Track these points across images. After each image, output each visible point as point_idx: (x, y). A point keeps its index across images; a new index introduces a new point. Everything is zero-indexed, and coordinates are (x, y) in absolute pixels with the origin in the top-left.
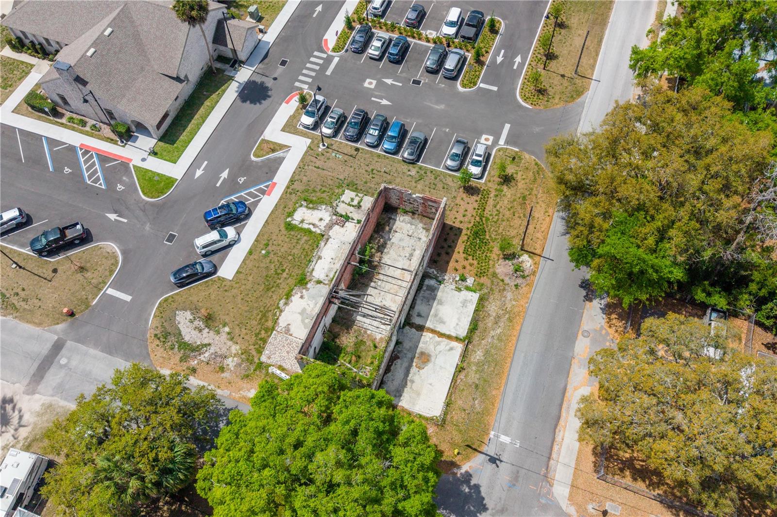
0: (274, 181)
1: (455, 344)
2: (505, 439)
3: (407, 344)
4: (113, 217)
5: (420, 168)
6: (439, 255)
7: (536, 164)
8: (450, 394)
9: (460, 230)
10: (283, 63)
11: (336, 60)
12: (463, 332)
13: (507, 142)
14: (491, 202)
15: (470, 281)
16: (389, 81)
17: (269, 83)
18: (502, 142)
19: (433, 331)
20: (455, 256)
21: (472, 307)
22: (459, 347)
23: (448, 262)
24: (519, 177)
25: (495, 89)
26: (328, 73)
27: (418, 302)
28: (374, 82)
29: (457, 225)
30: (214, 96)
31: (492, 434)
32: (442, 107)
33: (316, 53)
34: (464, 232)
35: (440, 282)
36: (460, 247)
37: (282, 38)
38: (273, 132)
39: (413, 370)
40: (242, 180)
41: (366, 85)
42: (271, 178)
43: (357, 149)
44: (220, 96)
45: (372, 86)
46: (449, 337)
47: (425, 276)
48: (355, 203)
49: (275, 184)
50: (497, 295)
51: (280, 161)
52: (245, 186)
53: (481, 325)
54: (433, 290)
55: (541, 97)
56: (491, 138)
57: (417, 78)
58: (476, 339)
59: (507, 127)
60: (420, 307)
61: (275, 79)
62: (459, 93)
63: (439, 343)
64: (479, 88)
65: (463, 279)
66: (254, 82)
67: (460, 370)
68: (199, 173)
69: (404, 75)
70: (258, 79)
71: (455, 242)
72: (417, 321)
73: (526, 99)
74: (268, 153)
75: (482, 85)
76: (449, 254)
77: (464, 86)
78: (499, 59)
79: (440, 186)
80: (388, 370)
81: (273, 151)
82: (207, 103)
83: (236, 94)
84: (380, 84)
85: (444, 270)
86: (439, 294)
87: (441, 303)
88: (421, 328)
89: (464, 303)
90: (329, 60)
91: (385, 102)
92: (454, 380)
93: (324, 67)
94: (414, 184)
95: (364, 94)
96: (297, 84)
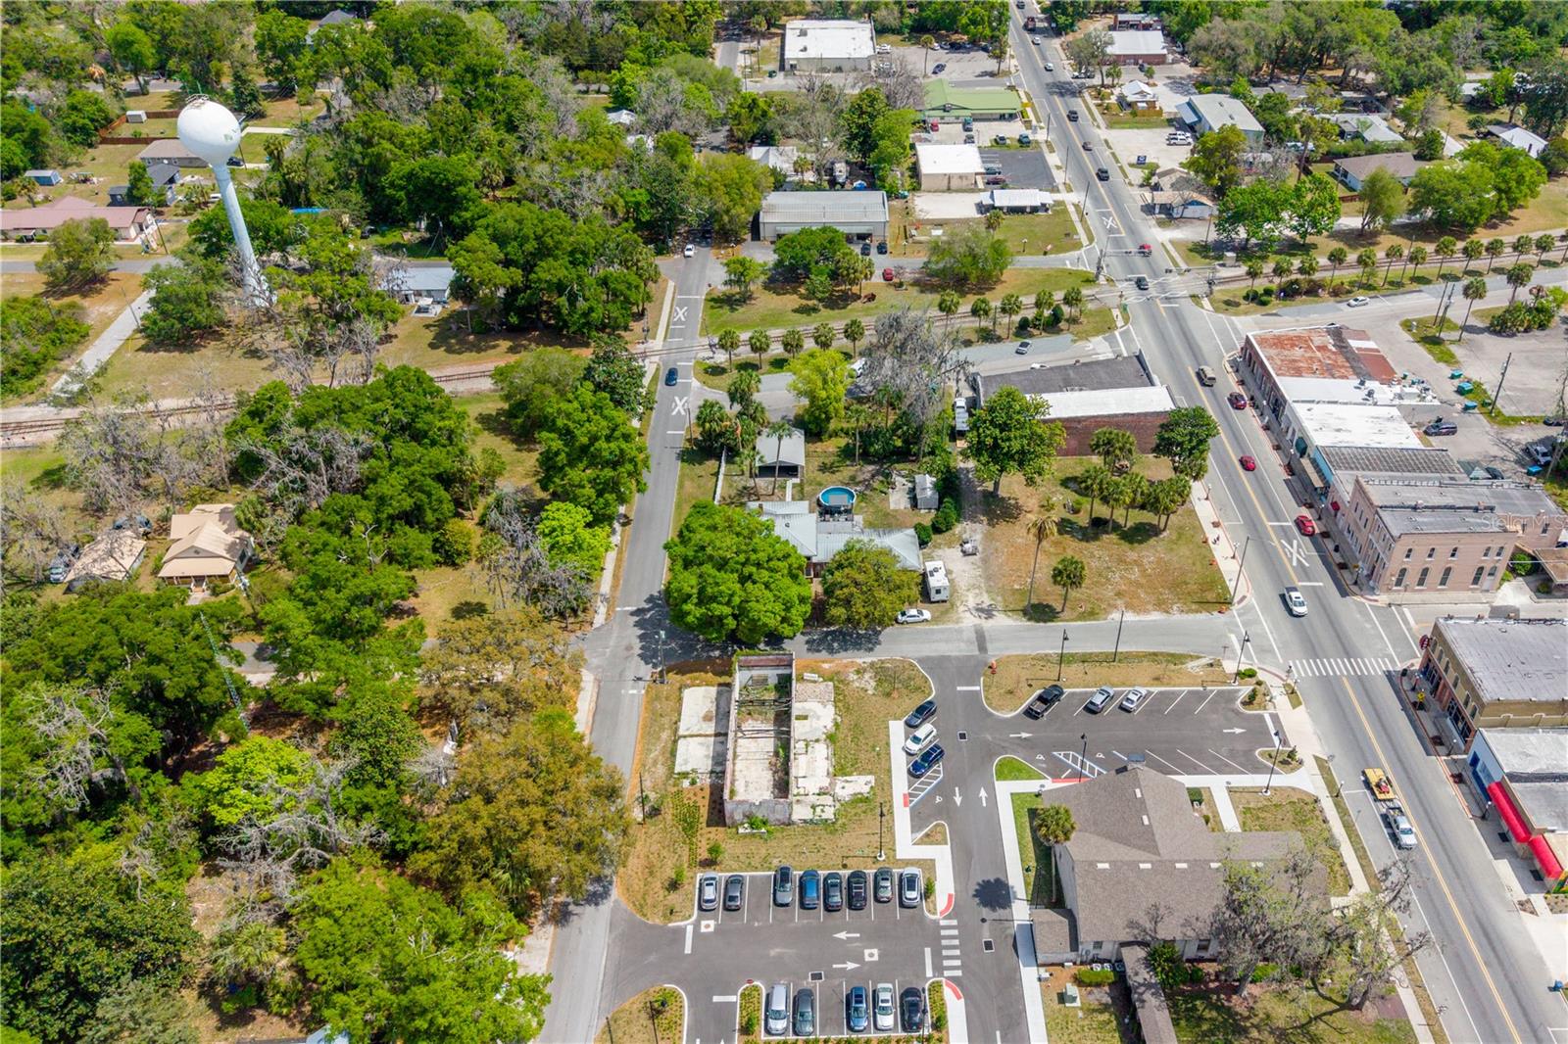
0: (908, 809)
1: (686, 733)
3: (720, 722)
5: (770, 869)
7: (645, 915)
8: (680, 705)
9: (708, 825)
10: (988, 945)
11: (929, 973)
12: (681, 742)
13: (683, 930)
14: (685, 858)
15: (686, 783)
16: (850, 966)
17: (986, 912)
18: (690, 929)
19: (706, 736)
20: (706, 802)
21: (679, 761)
22: (681, 732)
23: (711, 794)
24: (662, 893)
25: (716, 999)
26: (928, 951)
28: (867, 959)
29: (713, 829)
32: (773, 953)
33: (959, 973)
34: (704, 824)
35: (712, 772)
36: (704, 812)
37: (1013, 981)
38: (942, 856)
39: (714, 709)
40: (938, 799)
41: (875, 951)
42: (912, 810)
43: (845, 866)
45: (867, 952)
46: (692, 736)
47: (723, 774)
48: (818, 809)
49: (906, 805)
50: (659, 781)
51: (915, 829)
52: (931, 795)
53: (666, 754)
54: (716, 765)
56: (703, 930)
57: (818, 982)
58: (670, 745)
59: (688, 950)
60: (718, 748)
61: (983, 920)
62: (759, 977)
63: (699, 729)
64: (736, 991)
65: (693, 783)
66: (1004, 908)
67: (677, 721)
68: (983, 794)
69: (837, 982)
70: (1001, 913)
71: (710, 813)
72: (718, 739)
73: (673, 994)
74: (931, 831)
75: (733, 999)
76: (712, 801)
77: (755, 986)
79: (742, 858)
81: (927, 835)
83: (1011, 883)
84: (859, 959)
85: (712, 786)
86: (710, 762)
87: (707, 756)
88: (714, 735)
89: (686, 762)
90: (938, 969)
91: (843, 935)
92: (680, 714)
93: (938, 957)
94: (771, 851)
95: (872, 937)
96: (955, 922)
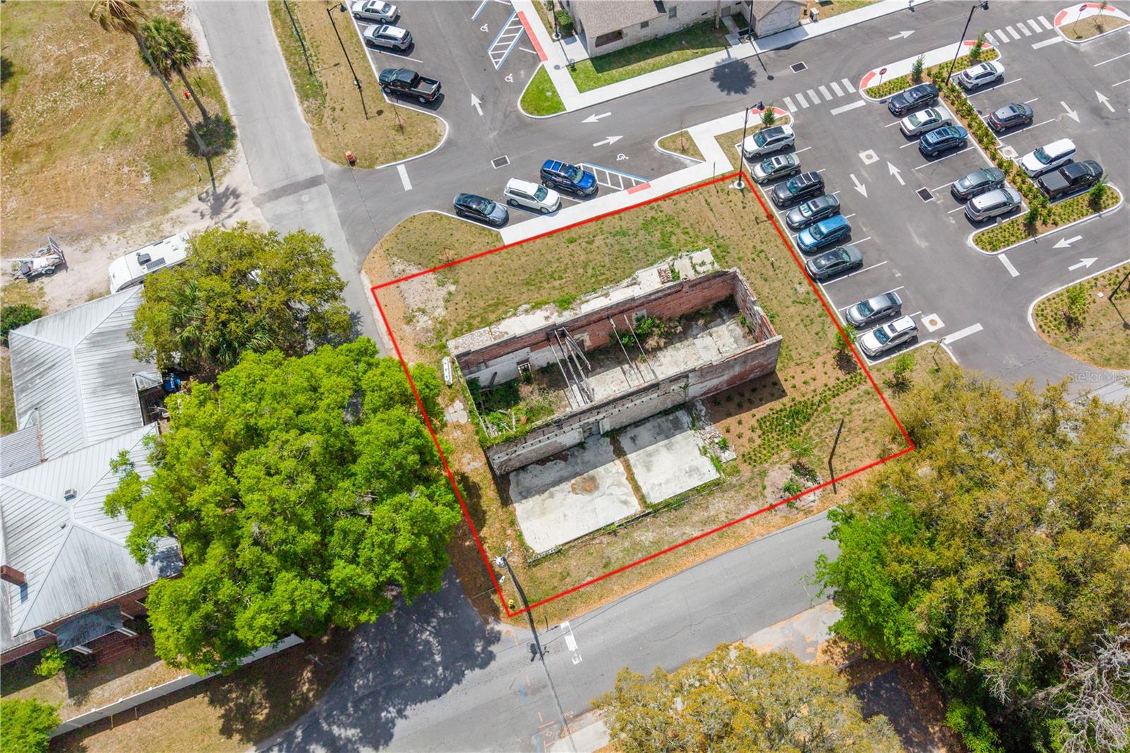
0: (651, 183)
1: (634, 501)
2: (571, 642)
3: (588, 455)
4: (475, 101)
5: (816, 291)
6: (729, 399)
8: (571, 544)
9: (783, 394)
10: (799, 67)
11: (861, 103)
12: (656, 497)
13: (954, 345)
14: (853, 394)
15: (727, 456)
16: (893, 170)
17: (760, 78)
18: (949, 339)
19: (628, 467)
20: (745, 416)
21: (696, 482)
22: (635, 508)
23: (729, 415)
25: (1014, 273)
26: (834, 112)
27: (648, 425)
28: (876, 158)
29: (786, 386)
30: (689, 52)
31: (564, 624)
32: (923, 244)
33: (846, 82)
34: (785, 400)
35: (693, 426)
36: (762, 411)
37: (826, 40)
38: (704, 134)
39: (566, 486)
40: (622, 157)
41: (863, 155)
42: (651, 177)
43: (771, 217)
44: (695, 56)
45: (867, 162)
46: (637, 489)
47: (687, 406)
49: (649, 186)
50: (740, 496)
51: (678, 167)
52: (619, 166)
53: (686, 509)
54: (678, 427)
55: (1063, 328)
56: (940, 324)
57: (930, 191)
58: (664, 518)
59: (978, 327)
60: (644, 432)
61: (771, 78)
62: (964, 245)
63: (619, 485)
64: (995, 258)
65: (724, 446)
66: (746, 66)
67: (610, 531)
68: (592, 119)
69: (920, 176)
70: (753, 66)
71: (762, 401)
72: (625, 442)
73: (1040, 313)
74: (675, 150)
75: (1003, 258)
76: (741, 408)
77: (978, 241)
78: (1063, 244)
79: (816, 328)
80: (542, 461)
81: (684, 151)
82: (675, 54)
83: (714, 65)
84: (881, 165)
85: (714, 420)
86: (678, 438)
87: (669, 447)
88: (620, 453)
89: (692, 471)
90: (850, 98)
91: (862, 189)
92: (592, 535)
93: (837, 102)
94: (789, 302)
95: (848, 164)
96: (787, 100)
